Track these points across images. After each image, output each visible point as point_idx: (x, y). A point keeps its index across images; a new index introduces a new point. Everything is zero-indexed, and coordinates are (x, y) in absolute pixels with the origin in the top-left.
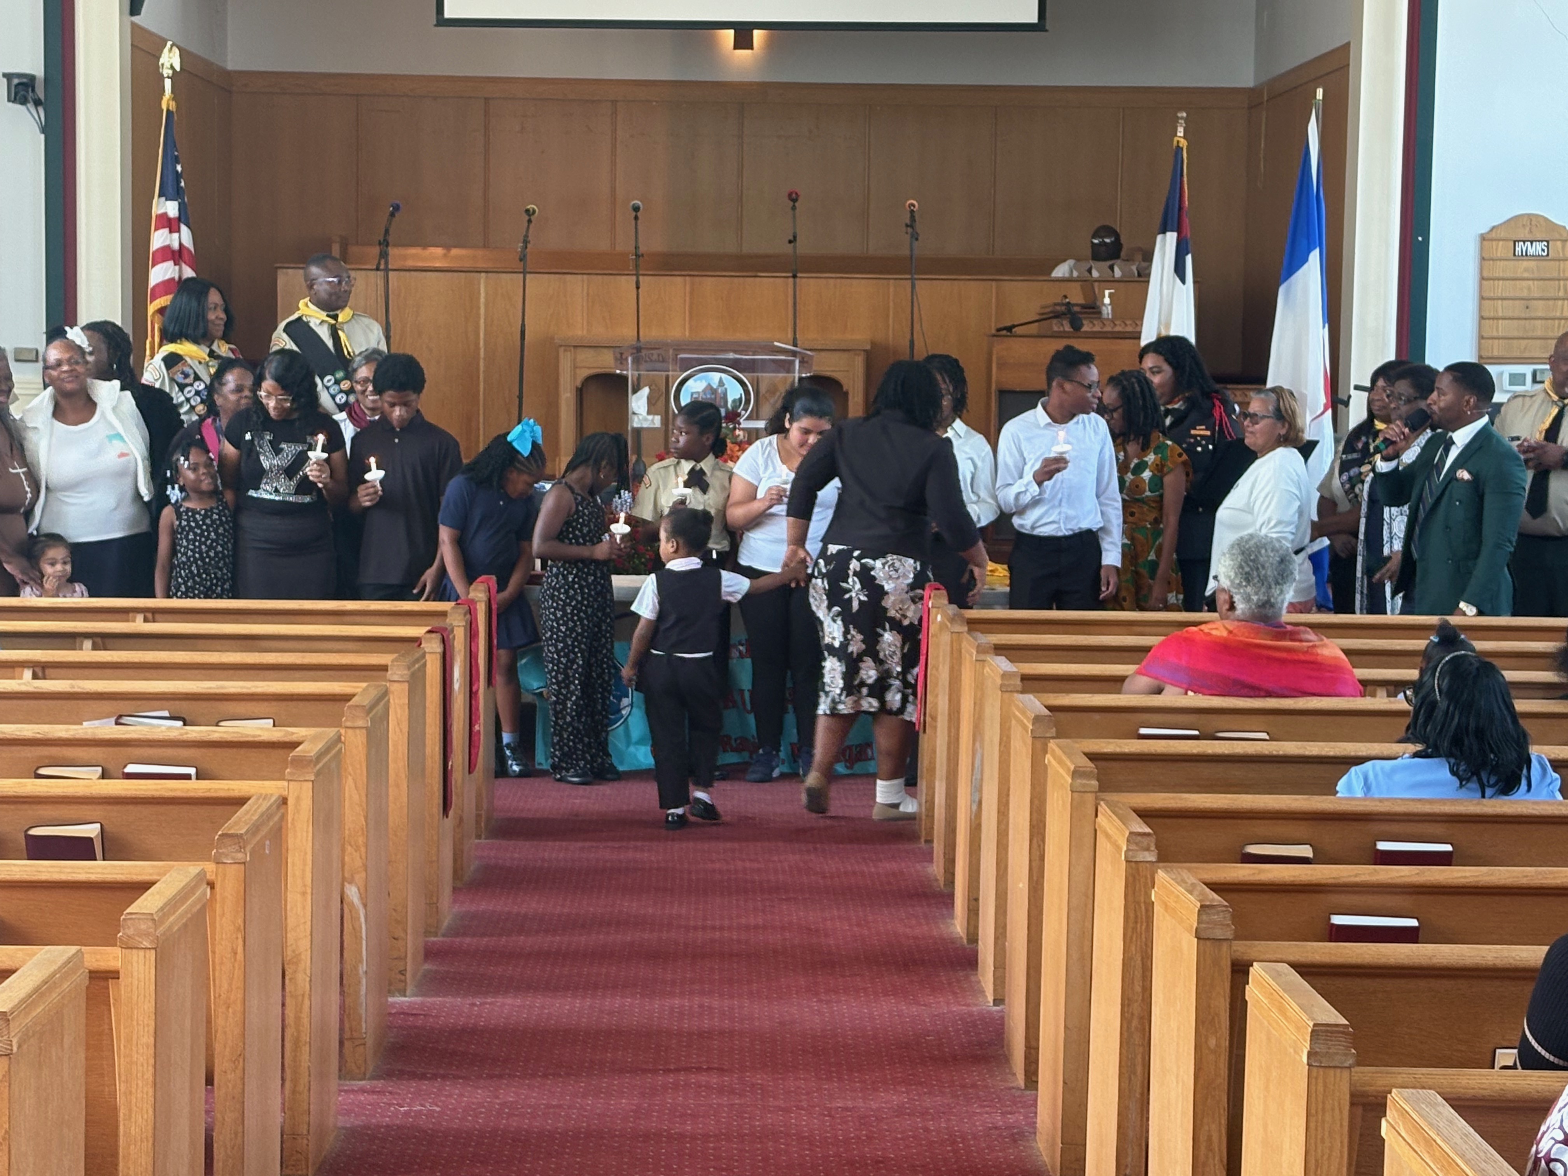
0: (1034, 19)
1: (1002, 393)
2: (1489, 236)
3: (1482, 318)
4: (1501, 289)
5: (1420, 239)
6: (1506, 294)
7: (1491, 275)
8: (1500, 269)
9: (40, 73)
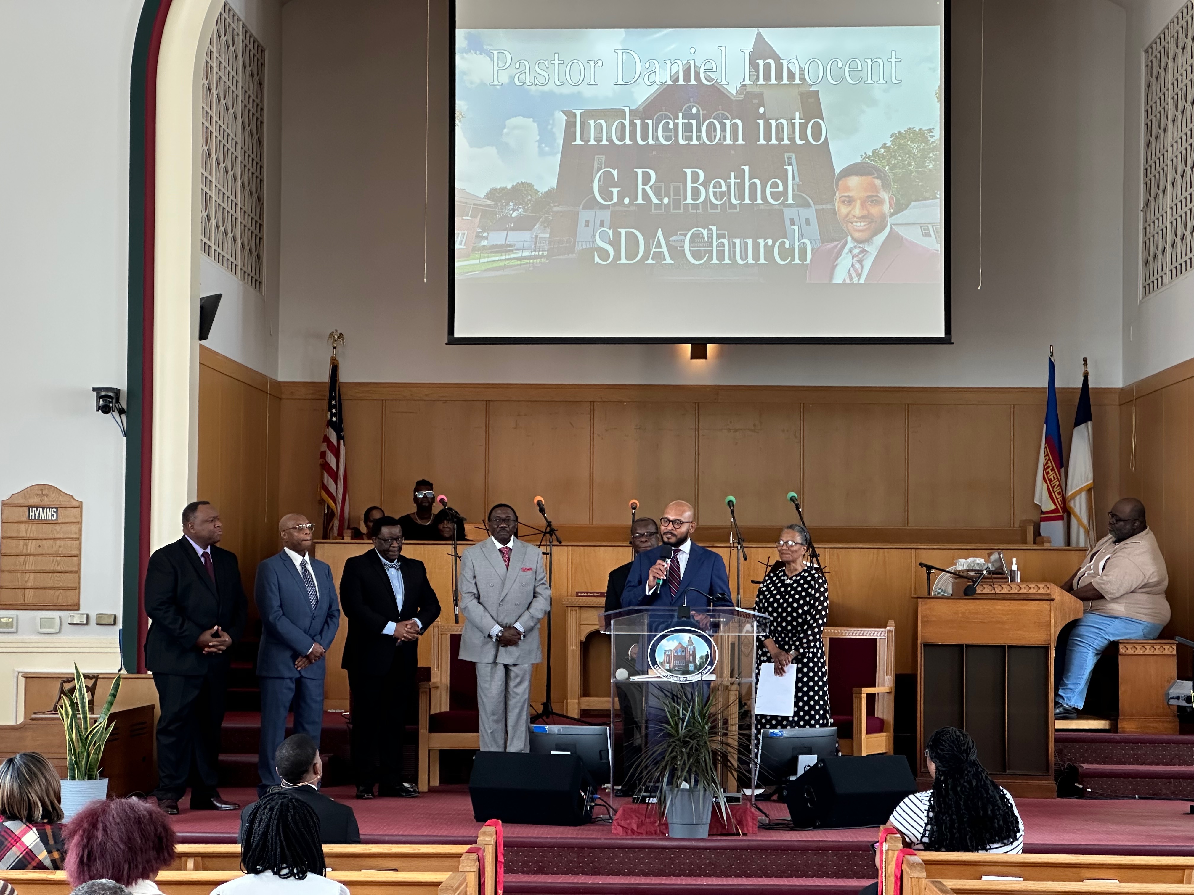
0: (942, 335)
1: (926, 645)
9: (123, 387)
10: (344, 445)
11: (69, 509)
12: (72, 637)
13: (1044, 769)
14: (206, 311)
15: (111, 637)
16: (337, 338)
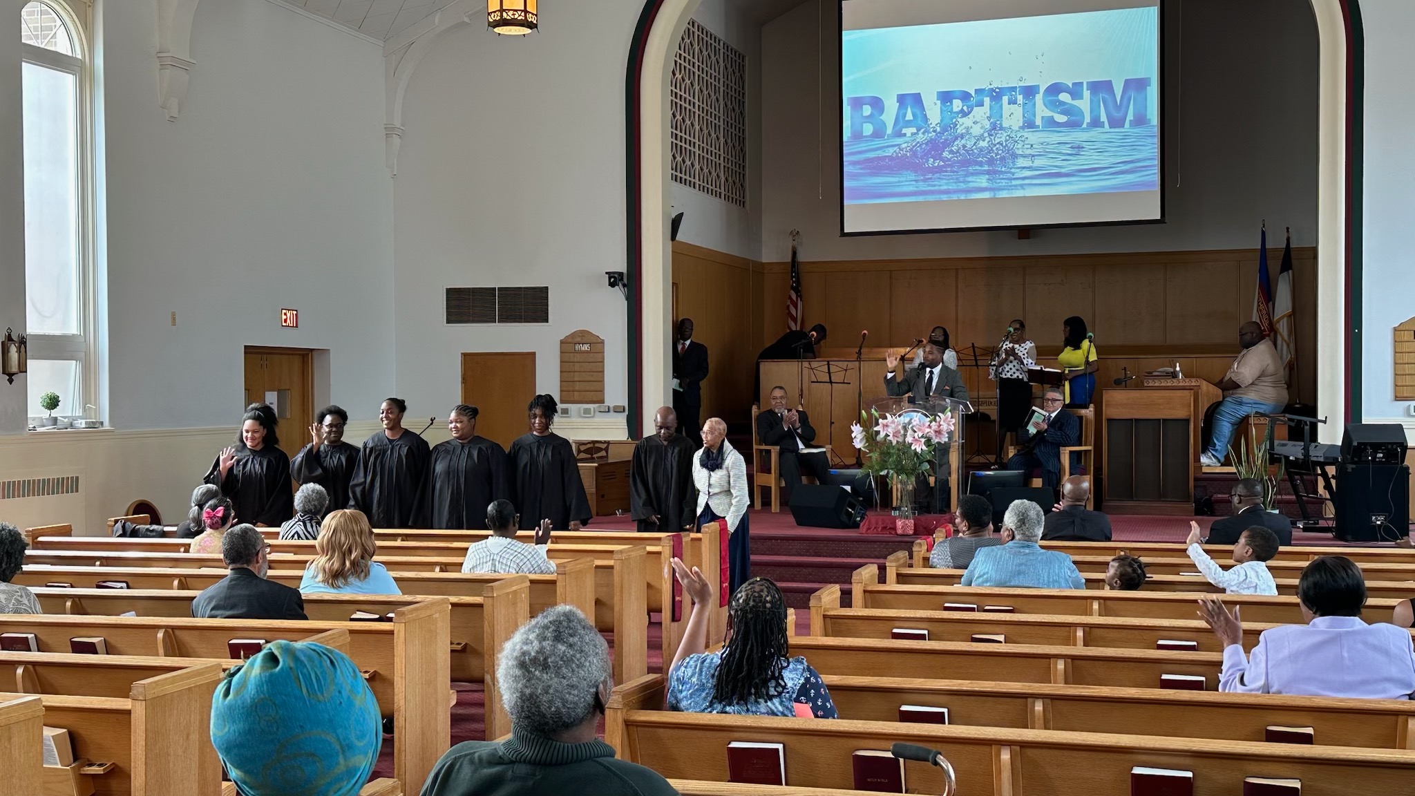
0: (1158, 217)
1: (1110, 420)
2: (1399, 329)
3: (1396, 374)
4: (1406, 358)
5: (1357, 331)
6: (1409, 361)
7: (1400, 351)
8: (1406, 347)
9: (625, 271)
10: (801, 300)
11: (597, 344)
12: (601, 419)
13: (1186, 498)
14: (676, 223)
15: (622, 420)
16: (795, 234)
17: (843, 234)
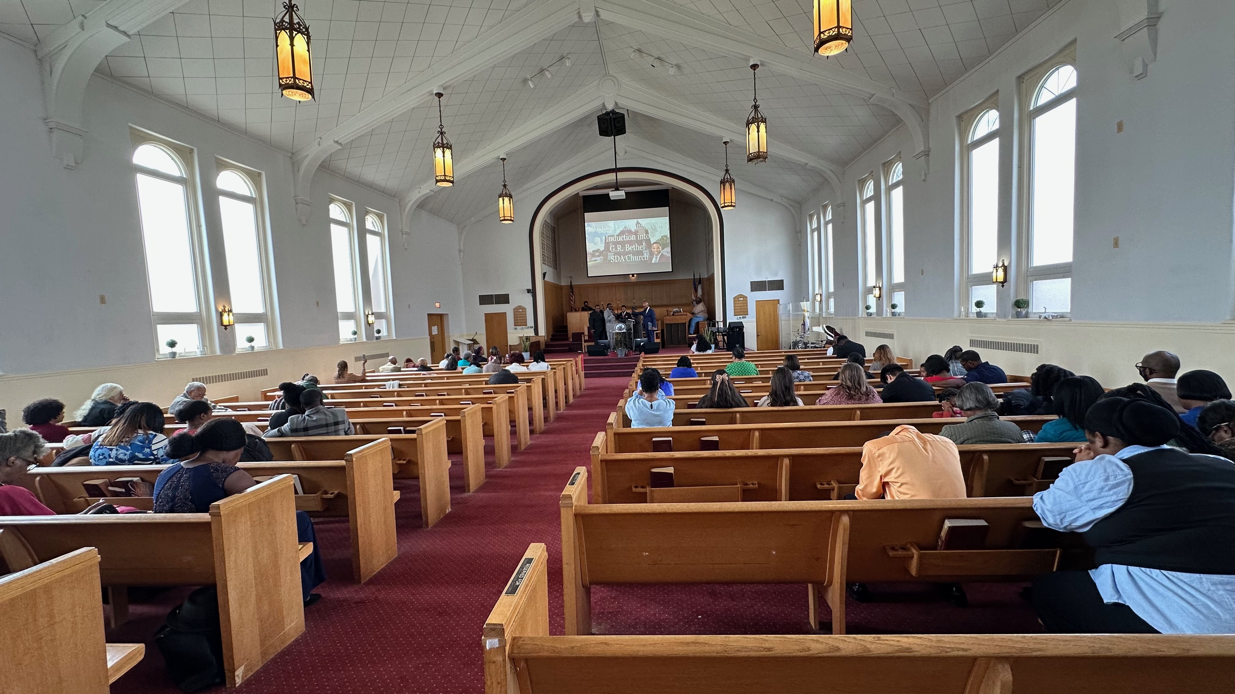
0: (671, 271)
1: (666, 324)
2: (735, 298)
3: (734, 309)
5: (724, 298)
6: (737, 306)
7: (735, 303)
9: (531, 288)
11: (524, 309)
12: (526, 330)
13: (686, 343)
14: (544, 274)
15: (533, 330)
16: (571, 277)
17: (588, 277)
